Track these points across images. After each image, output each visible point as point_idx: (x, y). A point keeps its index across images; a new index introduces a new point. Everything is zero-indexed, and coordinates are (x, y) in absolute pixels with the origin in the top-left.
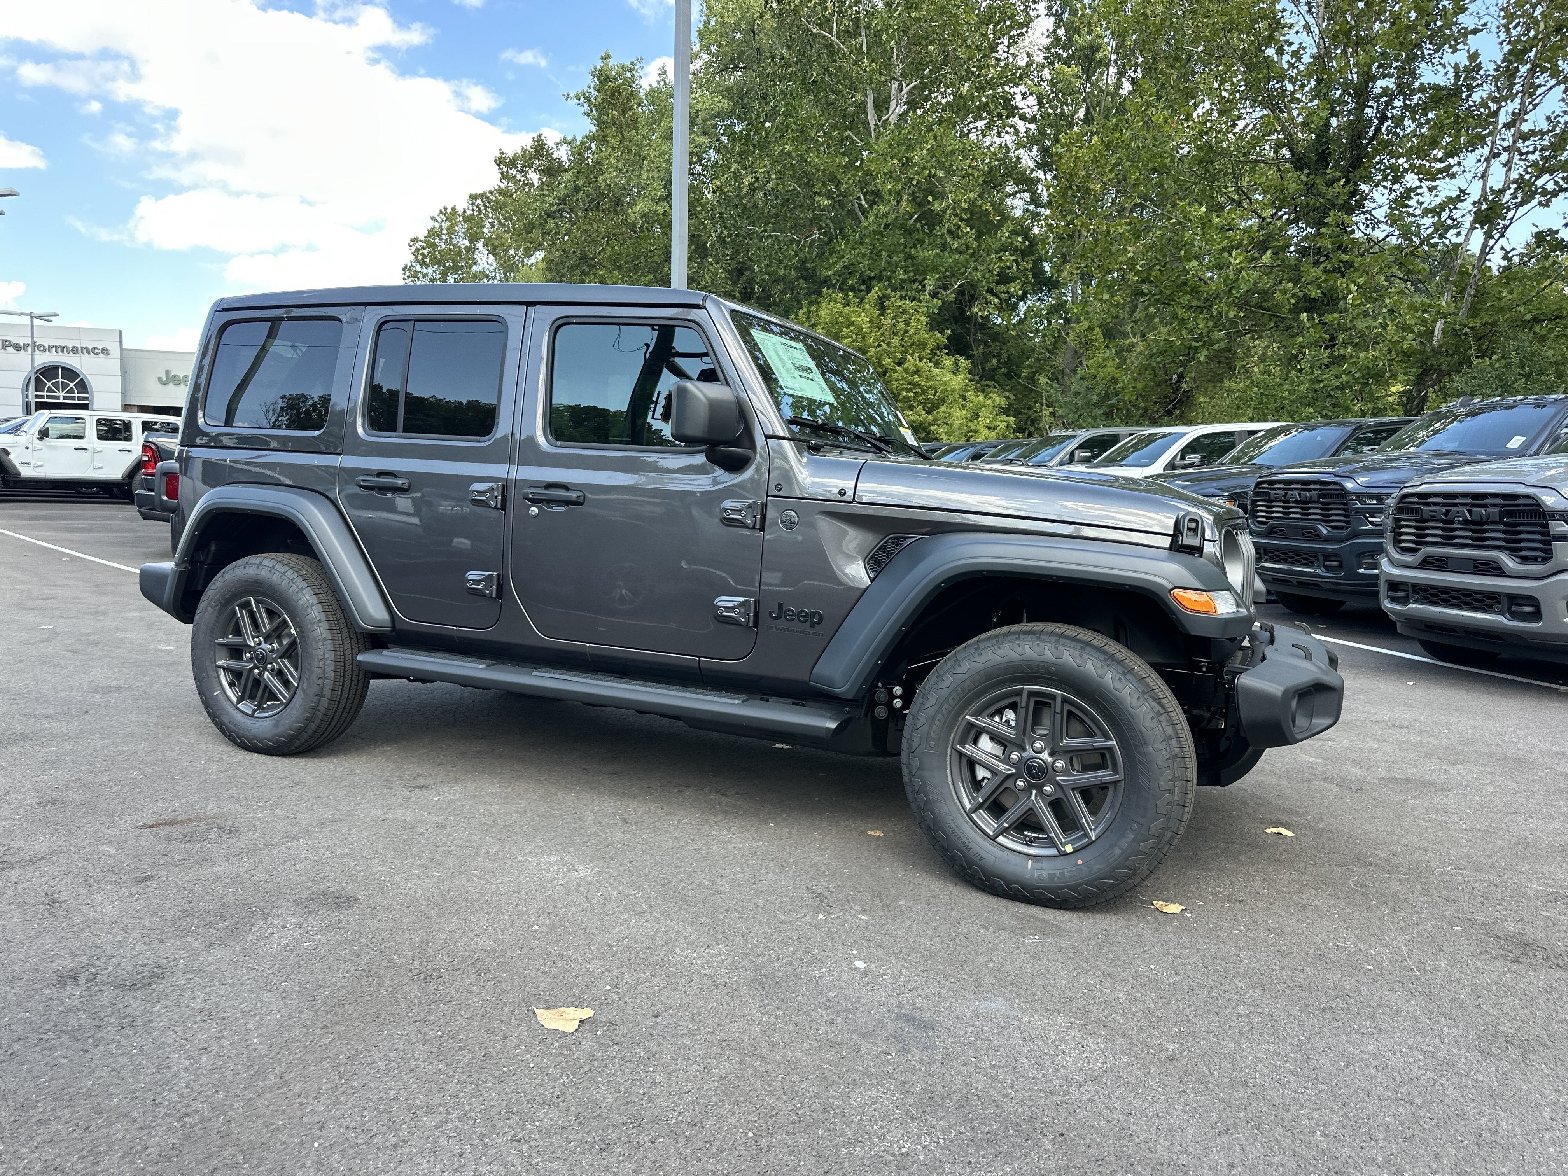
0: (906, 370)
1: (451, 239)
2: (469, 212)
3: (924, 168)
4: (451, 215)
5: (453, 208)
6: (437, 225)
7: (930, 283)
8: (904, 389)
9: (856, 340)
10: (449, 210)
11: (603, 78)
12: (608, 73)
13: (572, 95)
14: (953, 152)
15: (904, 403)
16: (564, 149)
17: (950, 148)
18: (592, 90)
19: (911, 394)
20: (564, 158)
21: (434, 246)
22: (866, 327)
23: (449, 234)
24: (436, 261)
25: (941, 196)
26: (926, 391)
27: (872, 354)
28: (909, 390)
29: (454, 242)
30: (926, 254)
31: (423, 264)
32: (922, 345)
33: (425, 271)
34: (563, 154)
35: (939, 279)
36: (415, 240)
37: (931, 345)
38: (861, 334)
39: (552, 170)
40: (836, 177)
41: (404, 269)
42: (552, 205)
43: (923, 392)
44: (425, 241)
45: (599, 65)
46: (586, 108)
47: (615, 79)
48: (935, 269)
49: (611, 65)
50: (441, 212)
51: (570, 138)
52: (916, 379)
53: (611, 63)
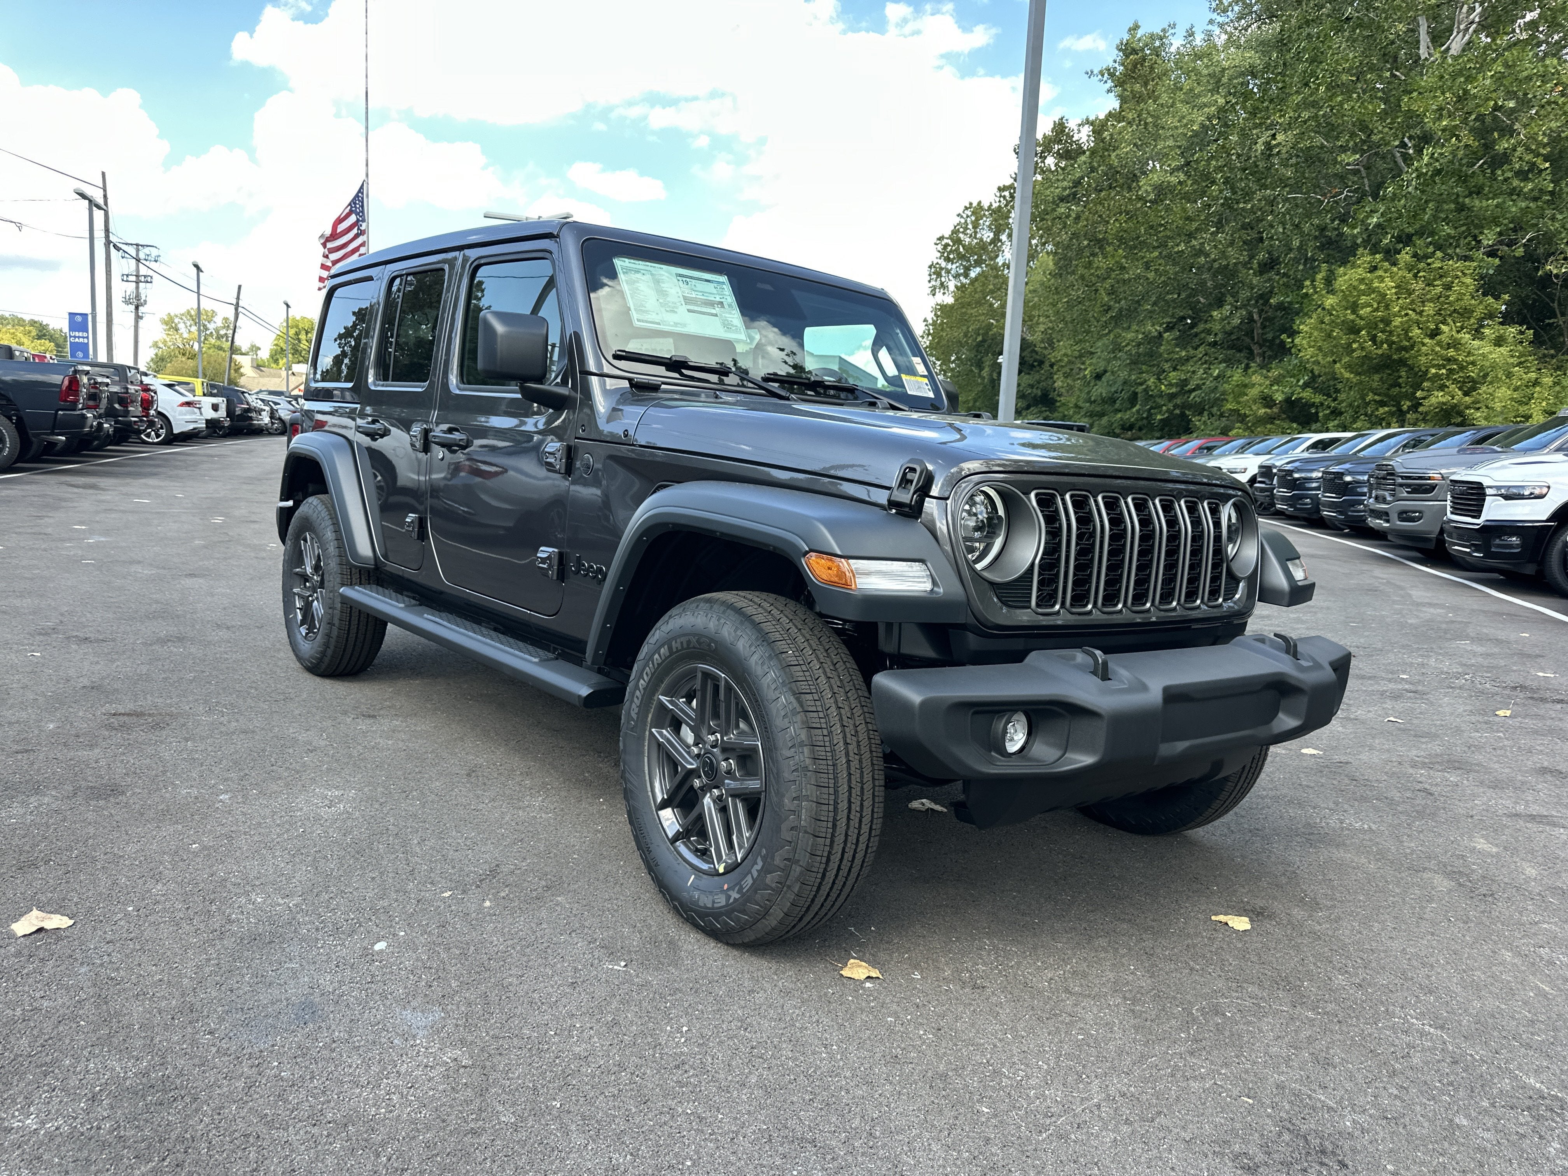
0: (1439, 344)
1: (976, 233)
2: (995, 205)
3: (1488, 99)
4: (977, 211)
5: (980, 203)
6: (963, 221)
7: (1489, 238)
8: (1434, 366)
9: (1377, 310)
10: (975, 204)
11: (1127, 50)
12: (1134, 45)
13: (1096, 72)
14: (1529, 78)
15: (1433, 382)
16: (1086, 130)
17: (1525, 74)
18: (1116, 65)
19: (1444, 371)
20: (1084, 139)
21: (958, 241)
22: (1391, 293)
23: (975, 227)
24: (961, 257)
25: (1509, 132)
26: (1466, 368)
27: (1397, 324)
28: (1439, 367)
29: (978, 236)
30: (1484, 203)
31: (948, 259)
32: (1466, 313)
33: (949, 266)
34: (1084, 136)
35: (1500, 234)
36: (941, 238)
37: (1479, 311)
38: (1383, 301)
39: (1070, 154)
40: (1367, 127)
41: (930, 267)
42: (1065, 189)
43: (1462, 368)
44: (950, 238)
45: (1126, 37)
46: (1110, 84)
47: (1143, 50)
48: (1495, 221)
49: (1139, 36)
50: (966, 208)
51: (1092, 118)
52: (1451, 353)
53: (1140, 33)
